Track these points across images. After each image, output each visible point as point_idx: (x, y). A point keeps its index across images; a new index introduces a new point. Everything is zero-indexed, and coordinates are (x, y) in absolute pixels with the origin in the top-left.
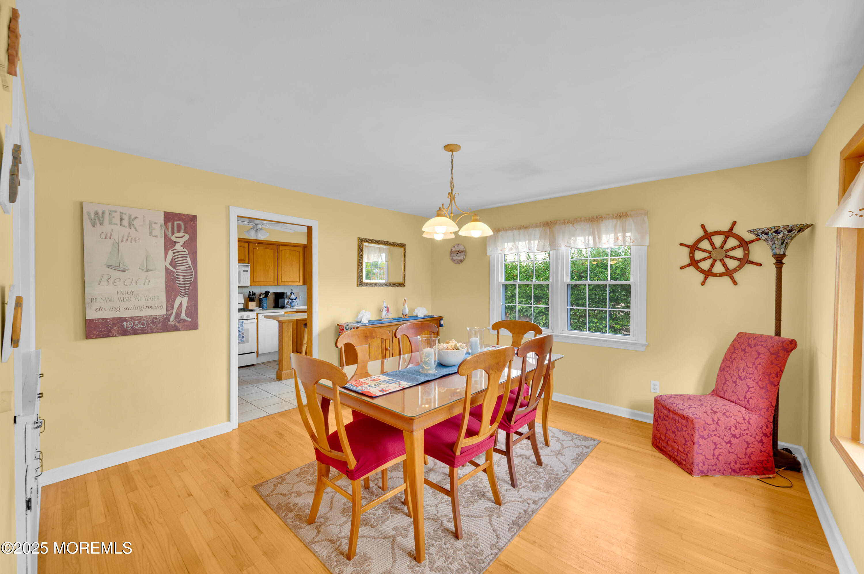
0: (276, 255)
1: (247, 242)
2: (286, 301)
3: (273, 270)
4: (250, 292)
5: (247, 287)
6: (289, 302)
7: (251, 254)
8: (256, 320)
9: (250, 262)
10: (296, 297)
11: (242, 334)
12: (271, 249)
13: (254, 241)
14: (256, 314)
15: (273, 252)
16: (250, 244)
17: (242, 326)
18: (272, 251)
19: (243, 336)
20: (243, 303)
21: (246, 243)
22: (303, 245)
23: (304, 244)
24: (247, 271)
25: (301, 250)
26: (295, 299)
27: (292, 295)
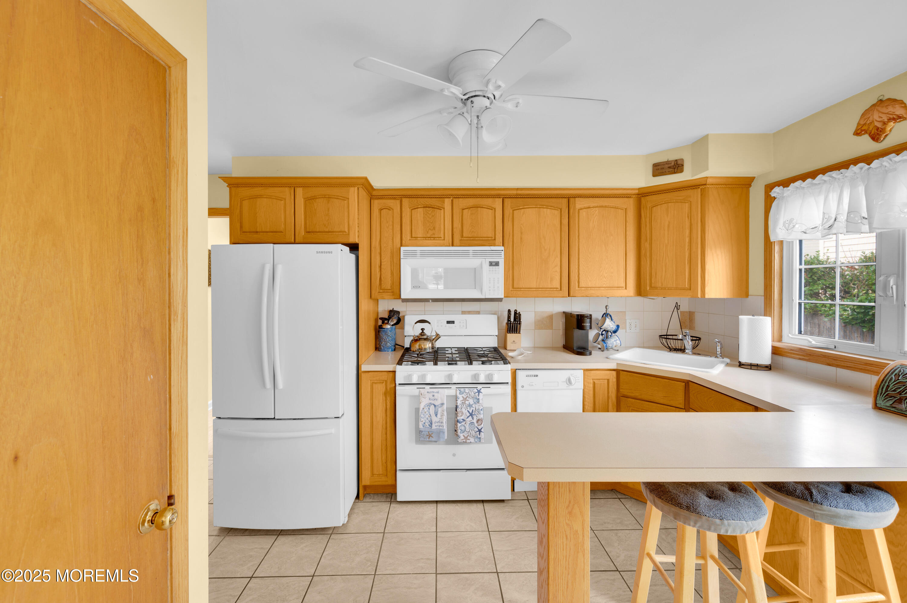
0: (565, 221)
1: (498, 196)
2: (592, 334)
3: (558, 259)
4: (509, 311)
5: (500, 300)
6: (601, 337)
7: (508, 225)
8: (508, 389)
9: (506, 244)
10: (618, 326)
11: (478, 421)
12: (555, 208)
13: (515, 192)
14: (510, 372)
15: (559, 216)
16: (506, 200)
17: (478, 402)
18: (557, 213)
19: (480, 427)
20: (497, 334)
21: (497, 199)
22: (637, 192)
23: (639, 189)
24: (497, 264)
25: (630, 204)
26: (615, 332)
27: (608, 321)
